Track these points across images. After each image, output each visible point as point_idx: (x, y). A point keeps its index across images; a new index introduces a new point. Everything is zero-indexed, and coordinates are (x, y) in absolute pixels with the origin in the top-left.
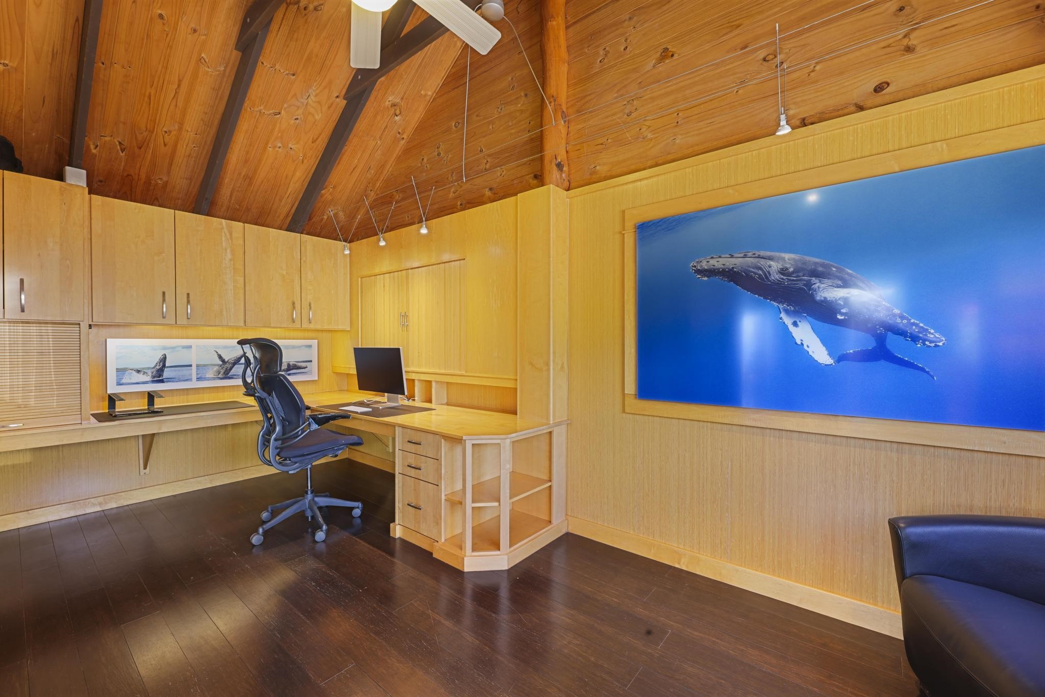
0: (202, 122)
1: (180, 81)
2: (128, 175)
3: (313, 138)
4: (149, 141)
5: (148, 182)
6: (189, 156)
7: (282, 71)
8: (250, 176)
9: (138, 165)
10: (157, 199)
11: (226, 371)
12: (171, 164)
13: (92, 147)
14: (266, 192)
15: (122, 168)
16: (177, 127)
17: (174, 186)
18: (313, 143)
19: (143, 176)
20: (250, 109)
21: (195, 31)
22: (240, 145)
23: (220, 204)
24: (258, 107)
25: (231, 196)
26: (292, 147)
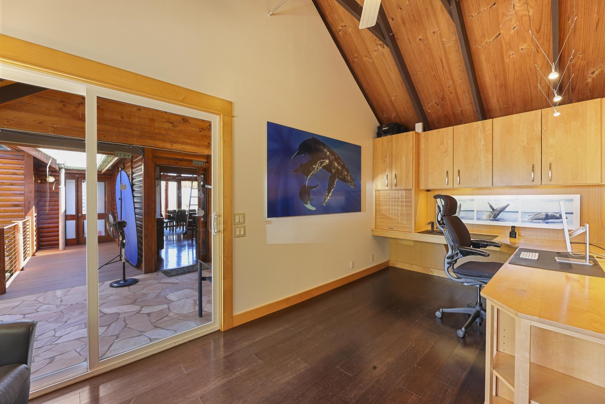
0: (461, 72)
1: (441, 60)
2: (445, 115)
3: (536, 30)
4: (445, 95)
5: (454, 114)
6: (464, 92)
7: (485, 9)
8: (504, 84)
9: (446, 109)
10: (462, 121)
11: (495, 215)
12: (459, 101)
13: (428, 110)
14: (521, 88)
15: (441, 113)
16: (451, 82)
17: (466, 111)
18: (538, 33)
19: (451, 113)
20: (481, 46)
21: (434, 33)
22: (486, 70)
23: (494, 109)
24: (484, 41)
25: (498, 102)
26: (522, 47)
